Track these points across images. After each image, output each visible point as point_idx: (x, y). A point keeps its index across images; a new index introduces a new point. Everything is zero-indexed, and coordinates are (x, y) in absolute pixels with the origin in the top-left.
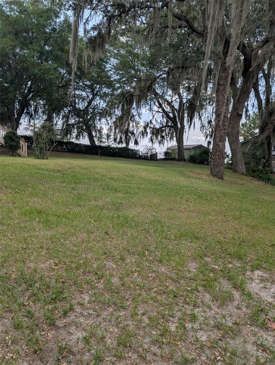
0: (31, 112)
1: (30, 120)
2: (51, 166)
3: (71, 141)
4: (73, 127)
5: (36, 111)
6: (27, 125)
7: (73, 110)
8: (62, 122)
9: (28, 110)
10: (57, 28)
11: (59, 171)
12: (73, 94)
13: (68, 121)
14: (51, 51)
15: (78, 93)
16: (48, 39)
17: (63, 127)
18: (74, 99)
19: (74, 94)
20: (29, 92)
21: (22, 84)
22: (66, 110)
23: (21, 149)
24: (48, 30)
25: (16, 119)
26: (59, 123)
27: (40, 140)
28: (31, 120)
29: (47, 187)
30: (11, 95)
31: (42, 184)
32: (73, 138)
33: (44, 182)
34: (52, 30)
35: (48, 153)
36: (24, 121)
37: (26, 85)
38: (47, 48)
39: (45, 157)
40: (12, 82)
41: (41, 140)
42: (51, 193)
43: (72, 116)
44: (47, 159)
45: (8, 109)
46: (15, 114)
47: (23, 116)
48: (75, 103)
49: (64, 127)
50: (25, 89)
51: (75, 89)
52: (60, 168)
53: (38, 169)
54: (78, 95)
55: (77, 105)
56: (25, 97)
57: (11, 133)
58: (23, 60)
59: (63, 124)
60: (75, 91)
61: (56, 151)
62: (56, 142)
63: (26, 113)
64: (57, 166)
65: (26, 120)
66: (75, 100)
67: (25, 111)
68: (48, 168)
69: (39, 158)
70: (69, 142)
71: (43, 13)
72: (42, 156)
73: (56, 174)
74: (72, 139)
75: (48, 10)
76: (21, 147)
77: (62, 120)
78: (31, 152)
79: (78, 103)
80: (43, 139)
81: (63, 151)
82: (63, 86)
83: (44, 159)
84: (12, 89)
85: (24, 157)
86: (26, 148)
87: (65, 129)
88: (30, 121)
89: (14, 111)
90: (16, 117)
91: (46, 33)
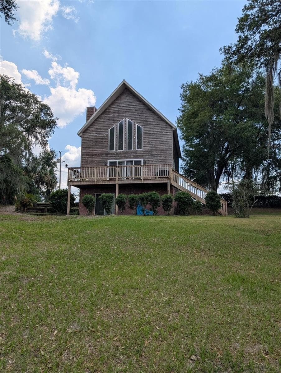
0: (229, 170)
1: (228, 178)
2: (253, 226)
3: (274, 194)
4: (274, 180)
5: (233, 169)
6: (226, 184)
7: (273, 162)
8: (262, 175)
9: (226, 169)
10: (250, 87)
11: (262, 232)
12: (272, 145)
13: (268, 174)
14: (245, 110)
15: (278, 143)
16: (242, 100)
17: (263, 181)
18: (273, 150)
19: (274, 145)
20: (226, 152)
21: (220, 147)
22: (265, 163)
23: (222, 208)
24: (240, 92)
25: (216, 179)
26: (258, 177)
27: (239, 199)
28: (230, 178)
29: (250, 250)
30: (210, 159)
31: (244, 247)
32: (276, 191)
33: (247, 245)
34: (245, 90)
35: (249, 210)
36: (223, 181)
37: (223, 147)
38: (241, 108)
39: (246, 216)
40: (210, 147)
41: (241, 198)
42: (254, 257)
43: (273, 168)
44: (248, 217)
45: (208, 171)
46: (215, 174)
47: (222, 176)
48: (275, 154)
49: (265, 181)
50: (223, 150)
51: (274, 140)
52: (262, 228)
53: (239, 230)
54: (278, 145)
55: (277, 156)
56: (222, 157)
57: (212, 193)
58: (220, 125)
59: (263, 178)
60: (273, 142)
61: (257, 207)
62: (257, 198)
63: (225, 172)
64: (259, 226)
65: (225, 179)
66: (275, 151)
67: (224, 171)
68: (250, 229)
69: (239, 217)
70: (272, 196)
71: (236, 78)
72: (242, 215)
73: (259, 235)
74: (275, 193)
75: (240, 74)
76: (222, 206)
77: (262, 174)
78: (231, 212)
79: (278, 154)
80: (243, 197)
81: (266, 207)
82: (260, 139)
83: (244, 217)
84: (211, 153)
85: (225, 215)
86: (227, 206)
87: (265, 183)
88: (229, 180)
89: (213, 172)
90: (216, 177)
91: (240, 95)
